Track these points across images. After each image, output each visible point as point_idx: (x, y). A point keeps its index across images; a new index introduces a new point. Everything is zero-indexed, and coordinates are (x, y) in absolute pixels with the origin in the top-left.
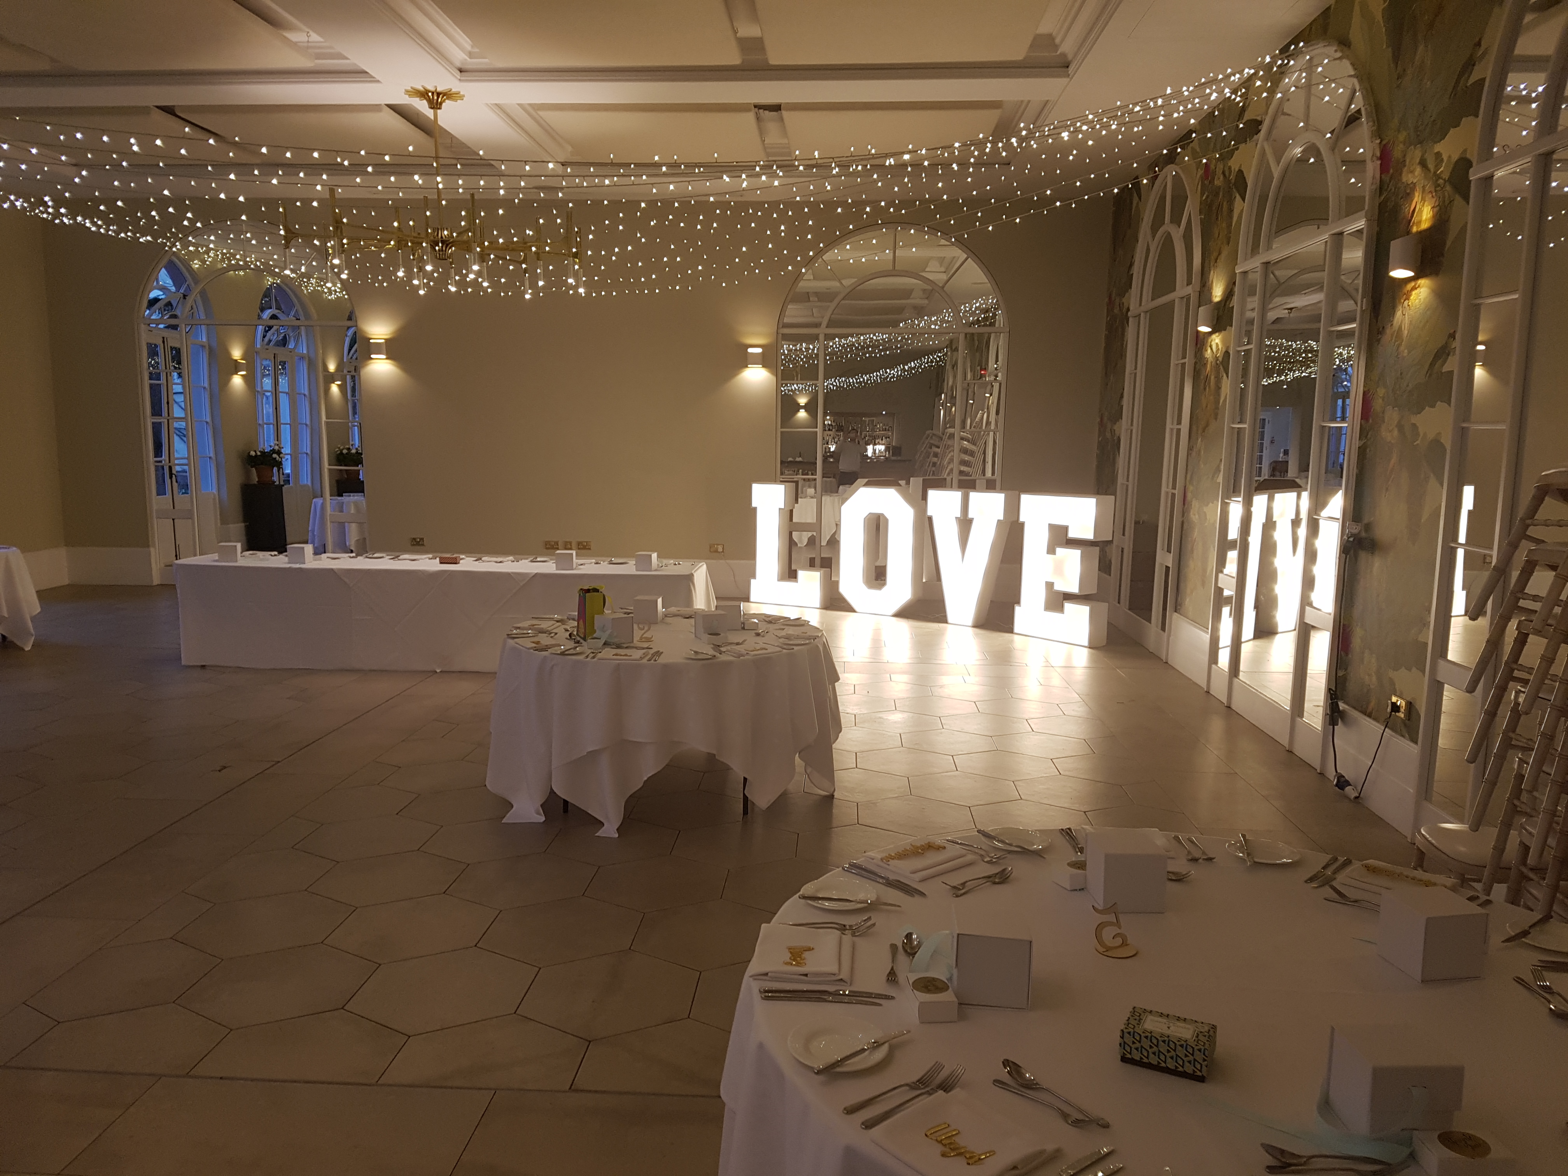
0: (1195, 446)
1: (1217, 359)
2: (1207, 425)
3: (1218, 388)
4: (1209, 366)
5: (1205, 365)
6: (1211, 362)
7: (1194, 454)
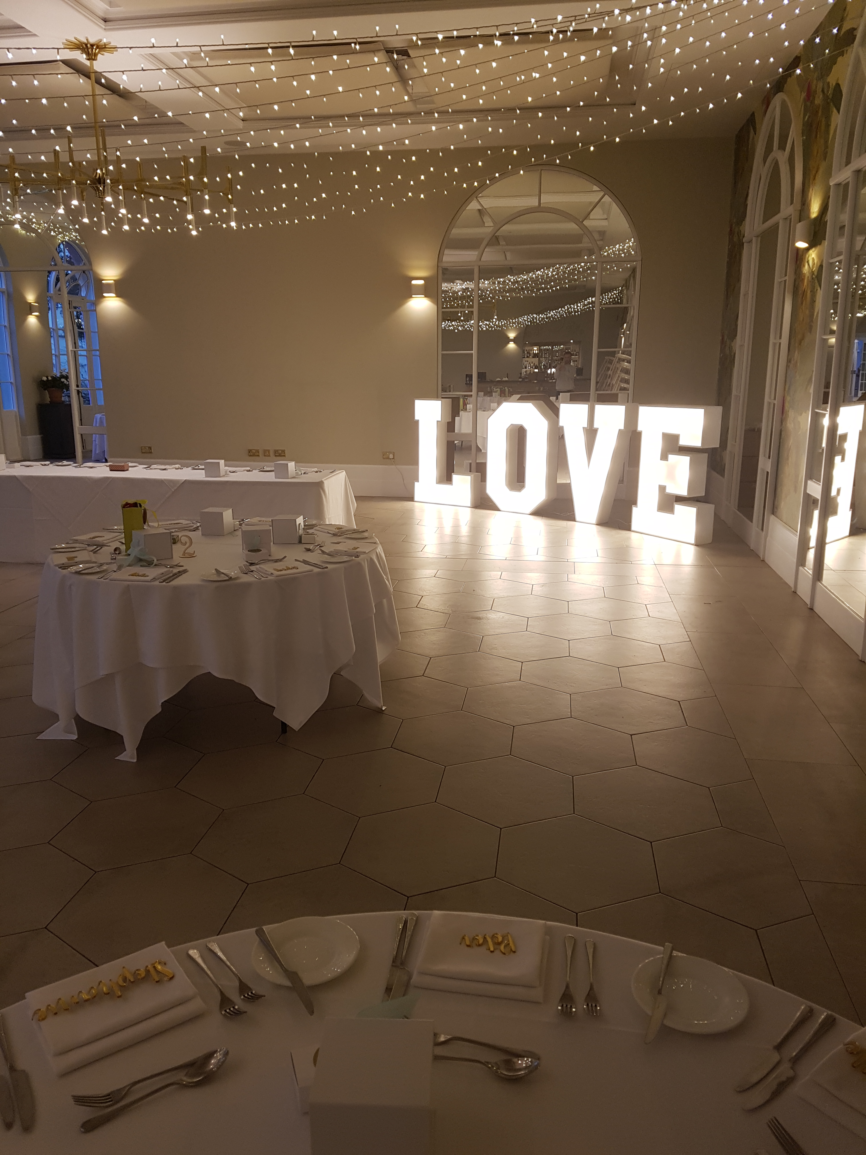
0: (792, 359)
1: (813, 273)
2: (803, 339)
3: (813, 301)
4: (806, 281)
5: (803, 280)
6: (808, 277)
7: (791, 366)
